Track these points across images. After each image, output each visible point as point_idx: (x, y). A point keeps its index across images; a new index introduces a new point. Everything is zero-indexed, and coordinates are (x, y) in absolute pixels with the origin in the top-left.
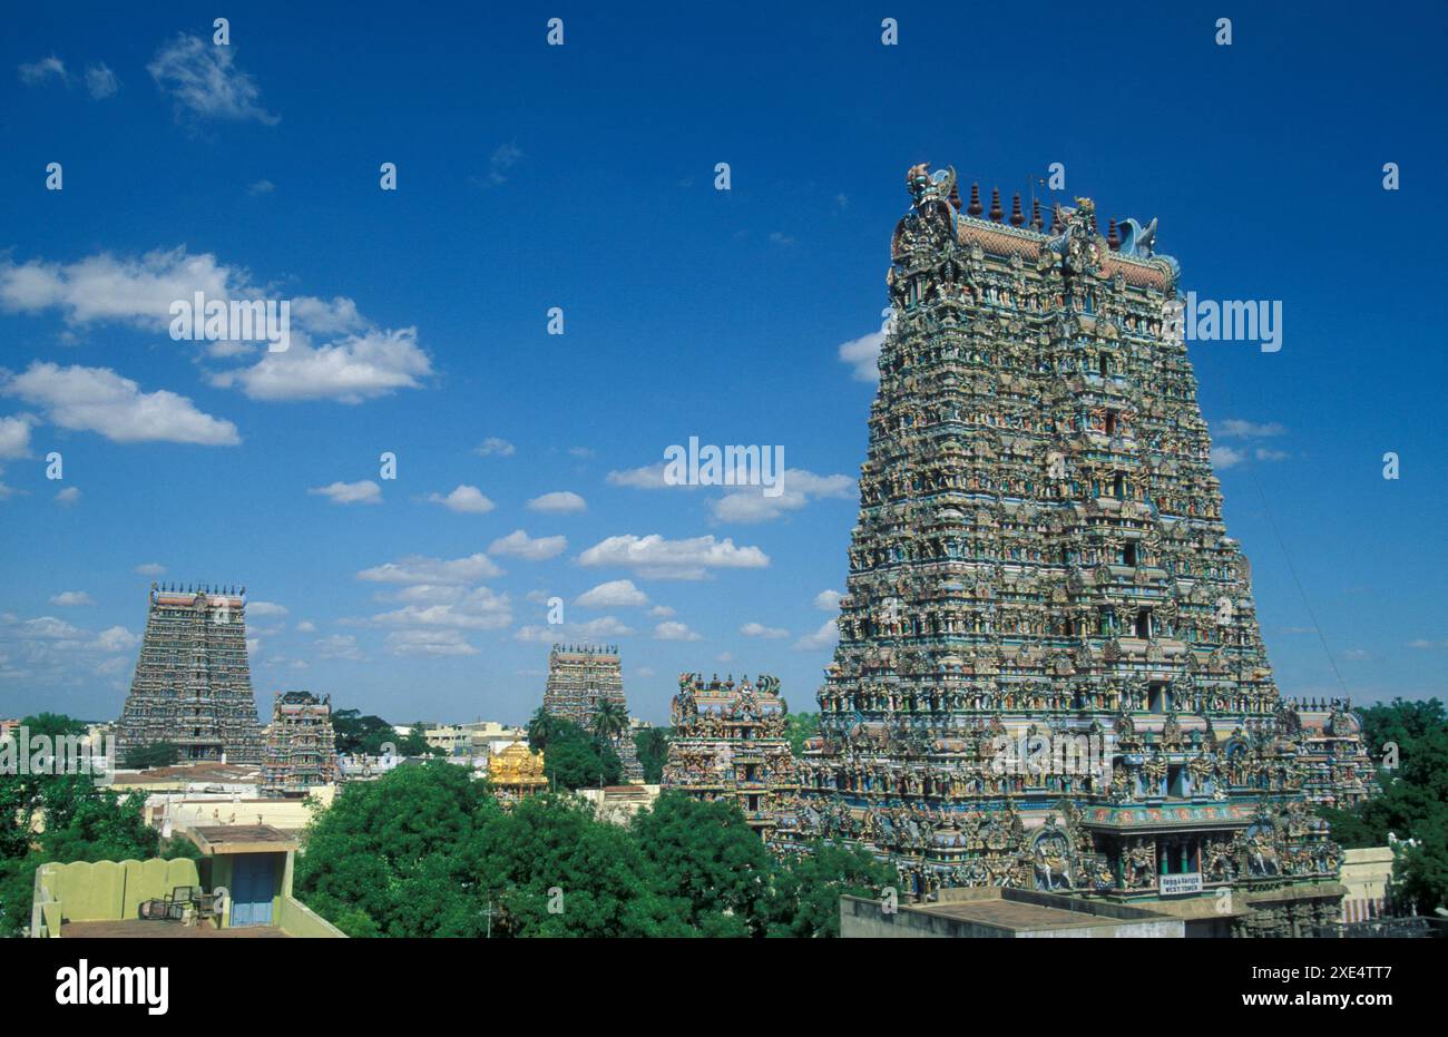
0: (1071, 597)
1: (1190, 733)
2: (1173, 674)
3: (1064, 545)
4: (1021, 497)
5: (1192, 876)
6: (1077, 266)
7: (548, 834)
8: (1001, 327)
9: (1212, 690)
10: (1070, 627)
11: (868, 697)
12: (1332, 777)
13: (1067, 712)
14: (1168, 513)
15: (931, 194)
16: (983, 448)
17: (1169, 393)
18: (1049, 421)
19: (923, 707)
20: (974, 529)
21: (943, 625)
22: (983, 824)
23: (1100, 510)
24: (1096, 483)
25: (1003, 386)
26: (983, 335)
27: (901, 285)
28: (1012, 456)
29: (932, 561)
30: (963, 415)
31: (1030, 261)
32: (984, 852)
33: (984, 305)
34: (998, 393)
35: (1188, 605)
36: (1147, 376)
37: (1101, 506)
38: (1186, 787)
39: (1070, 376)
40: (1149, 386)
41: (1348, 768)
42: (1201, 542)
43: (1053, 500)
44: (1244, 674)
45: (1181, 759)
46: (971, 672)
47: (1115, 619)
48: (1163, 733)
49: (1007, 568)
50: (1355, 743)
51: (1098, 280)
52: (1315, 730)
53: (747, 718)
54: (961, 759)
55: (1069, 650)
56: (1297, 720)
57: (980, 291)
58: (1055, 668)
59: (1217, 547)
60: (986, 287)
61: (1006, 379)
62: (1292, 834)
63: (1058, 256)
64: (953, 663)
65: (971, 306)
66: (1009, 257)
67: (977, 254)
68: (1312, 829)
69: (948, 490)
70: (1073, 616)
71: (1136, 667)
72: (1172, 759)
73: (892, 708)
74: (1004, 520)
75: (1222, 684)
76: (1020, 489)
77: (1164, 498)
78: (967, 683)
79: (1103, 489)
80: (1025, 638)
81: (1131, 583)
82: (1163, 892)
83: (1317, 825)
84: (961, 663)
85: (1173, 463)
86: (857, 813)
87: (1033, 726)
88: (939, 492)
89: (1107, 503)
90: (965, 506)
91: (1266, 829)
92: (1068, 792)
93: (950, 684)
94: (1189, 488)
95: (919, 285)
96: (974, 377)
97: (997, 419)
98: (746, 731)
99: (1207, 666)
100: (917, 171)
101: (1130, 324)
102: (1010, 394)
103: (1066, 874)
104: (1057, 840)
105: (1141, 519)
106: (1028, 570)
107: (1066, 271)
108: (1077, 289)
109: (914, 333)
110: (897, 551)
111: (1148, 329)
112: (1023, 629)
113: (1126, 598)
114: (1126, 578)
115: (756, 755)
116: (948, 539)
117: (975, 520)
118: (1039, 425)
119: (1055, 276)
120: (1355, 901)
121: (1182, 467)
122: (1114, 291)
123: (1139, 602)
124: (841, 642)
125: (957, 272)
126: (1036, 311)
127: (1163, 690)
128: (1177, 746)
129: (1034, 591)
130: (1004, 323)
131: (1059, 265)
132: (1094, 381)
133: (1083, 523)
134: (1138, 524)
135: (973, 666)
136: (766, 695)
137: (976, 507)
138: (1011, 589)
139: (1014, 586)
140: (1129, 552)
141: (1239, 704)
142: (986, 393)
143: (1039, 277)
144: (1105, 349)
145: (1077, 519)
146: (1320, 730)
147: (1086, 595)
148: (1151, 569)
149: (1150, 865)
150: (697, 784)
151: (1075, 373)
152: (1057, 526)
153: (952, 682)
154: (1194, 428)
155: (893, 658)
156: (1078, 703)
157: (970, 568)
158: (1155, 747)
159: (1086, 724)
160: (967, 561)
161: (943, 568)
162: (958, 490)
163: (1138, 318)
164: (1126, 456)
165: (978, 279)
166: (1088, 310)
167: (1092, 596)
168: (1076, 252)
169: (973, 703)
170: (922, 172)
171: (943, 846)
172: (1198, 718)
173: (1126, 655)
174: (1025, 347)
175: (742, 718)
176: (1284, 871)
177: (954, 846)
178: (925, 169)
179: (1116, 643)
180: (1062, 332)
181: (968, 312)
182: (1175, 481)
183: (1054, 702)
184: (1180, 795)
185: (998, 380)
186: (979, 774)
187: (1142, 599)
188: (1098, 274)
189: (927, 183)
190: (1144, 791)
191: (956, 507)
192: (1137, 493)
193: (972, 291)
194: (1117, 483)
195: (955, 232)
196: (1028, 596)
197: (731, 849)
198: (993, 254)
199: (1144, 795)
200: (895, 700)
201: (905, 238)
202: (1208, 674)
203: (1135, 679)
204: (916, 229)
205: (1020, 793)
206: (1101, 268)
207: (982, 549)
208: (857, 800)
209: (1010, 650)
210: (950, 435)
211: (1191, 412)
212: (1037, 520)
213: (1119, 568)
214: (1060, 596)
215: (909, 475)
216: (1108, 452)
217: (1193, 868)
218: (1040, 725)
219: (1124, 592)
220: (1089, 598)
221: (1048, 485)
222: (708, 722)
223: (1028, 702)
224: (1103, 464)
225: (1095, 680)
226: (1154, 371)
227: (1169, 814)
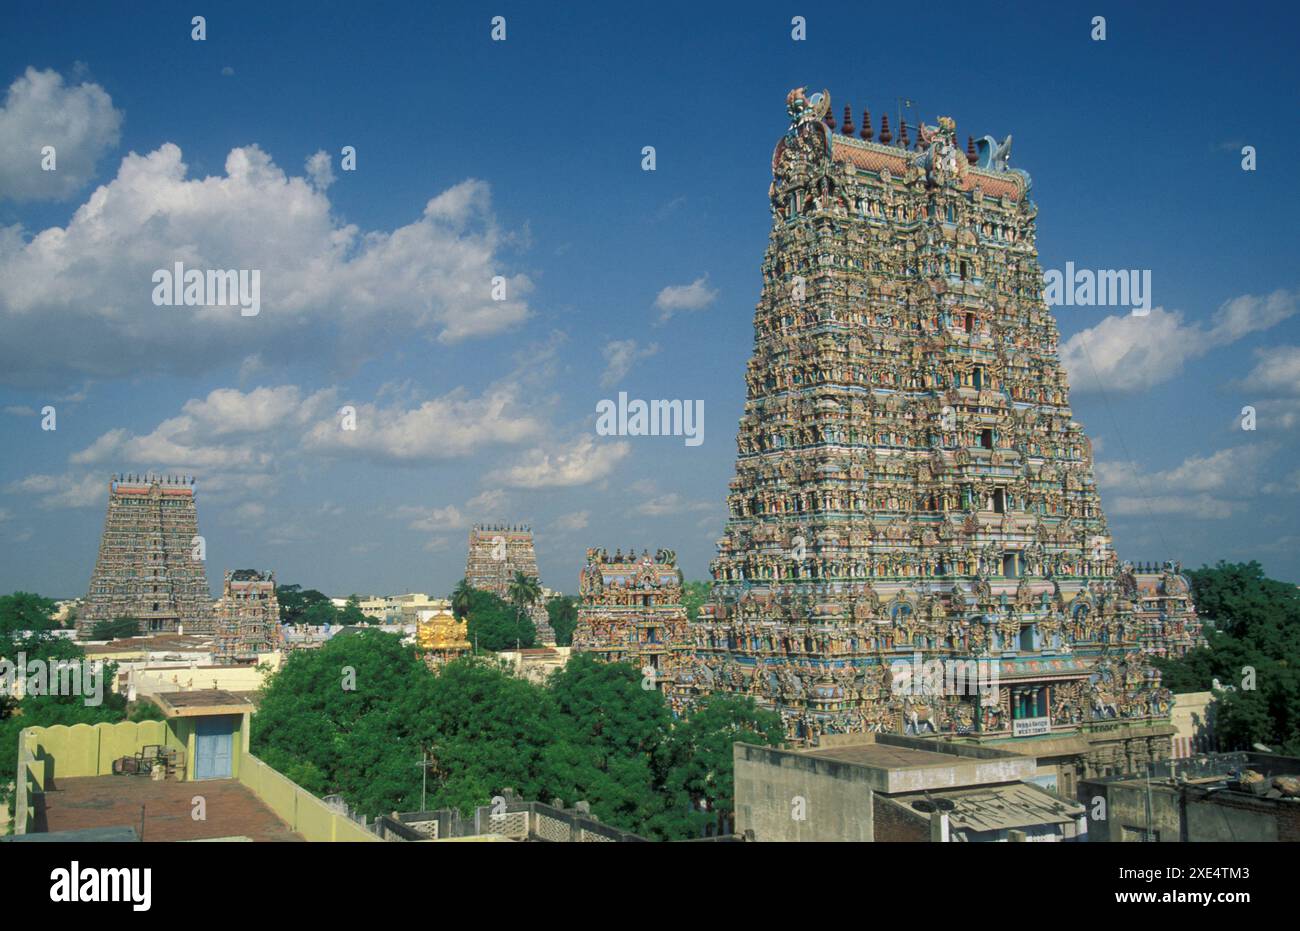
0: (935, 476)
1: (1041, 596)
2: (1026, 542)
3: (928, 430)
4: (890, 387)
5: (1042, 719)
6: (940, 180)
7: (472, 689)
8: (872, 236)
9: (1058, 557)
10: (934, 504)
11: (756, 568)
12: (1163, 631)
14: (1021, 400)
15: (808, 115)
16: (855, 344)
17: (1021, 291)
18: (915, 320)
19: (804, 574)
20: (849, 416)
21: (821, 503)
22: (858, 677)
24: (957, 374)
25: (873, 289)
26: (856, 244)
27: (781, 198)
28: (882, 351)
29: (811, 446)
30: (838, 315)
31: (897, 175)
32: (859, 702)
33: (857, 216)
34: (870, 295)
35: (1039, 482)
36: (1002, 278)
37: (962, 396)
38: (1036, 641)
39: (933, 278)
40: (1004, 287)
41: (1178, 623)
42: (1050, 426)
43: (919, 390)
44: (1087, 542)
45: (1032, 618)
46: (846, 544)
47: (973, 495)
48: (1016, 596)
49: (878, 452)
50: (1184, 601)
51: (958, 191)
52: (1149, 590)
53: (647, 587)
54: (838, 620)
55: (933, 524)
56: (1134, 583)
57: (853, 203)
58: (920, 539)
59: (1064, 430)
60: (858, 199)
61: (876, 281)
62: (1129, 681)
63: (922, 171)
64: (830, 536)
65: (845, 217)
66: (879, 172)
67: (850, 170)
68: (1146, 677)
69: (825, 382)
70: (936, 493)
71: (993, 537)
72: (1024, 618)
73: (776, 577)
74: (872, 405)
75: (1068, 551)
76: (890, 381)
77: (1017, 388)
78: (843, 554)
79: (963, 380)
80: (895, 512)
81: (988, 463)
82: (1016, 734)
83: (1151, 674)
84: (838, 536)
85: (1025, 356)
86: (747, 670)
87: (902, 591)
88: (818, 384)
89: (967, 392)
90: (840, 397)
91: (1106, 677)
92: (933, 649)
93: (828, 555)
94: (1039, 378)
95: (798, 198)
97: (868, 319)
98: (646, 599)
99: (1055, 536)
100: (795, 95)
101: (987, 231)
102: (880, 295)
103: (931, 720)
105: (997, 406)
106: (896, 452)
107: (930, 184)
108: (941, 201)
109: (794, 242)
110: (780, 436)
111: (1003, 236)
112: (893, 505)
113: (983, 477)
114: (984, 459)
115: (656, 620)
116: (824, 426)
117: (850, 409)
118: (906, 324)
119: (919, 189)
120: (1183, 739)
121: (1033, 359)
122: (973, 202)
123: (996, 480)
124: (731, 519)
125: (832, 185)
126: (902, 220)
127: (1017, 556)
128: (1029, 607)
129: (902, 472)
130: (874, 231)
131: (924, 178)
132: (955, 282)
133: (946, 410)
135: (848, 539)
136: (664, 566)
137: (850, 397)
138: (881, 470)
139: (885, 468)
140: (986, 438)
141: (1083, 568)
142: (859, 295)
143: (905, 190)
144: (965, 254)
145: (940, 406)
146: (1153, 590)
147: (948, 475)
148: (1004, 449)
149: (1005, 711)
150: (604, 646)
151: (937, 276)
152: (922, 413)
153: (830, 553)
154: (1043, 324)
155: (777, 532)
156: (941, 570)
157: (845, 451)
158: (1010, 608)
159: (948, 589)
160: (842, 445)
161: (821, 453)
162: (834, 382)
163: (994, 226)
164: (984, 350)
165: (851, 192)
166: (950, 220)
167: (953, 475)
168: (939, 167)
169: (849, 571)
170: (800, 95)
171: (823, 698)
172: (1047, 582)
173: (984, 528)
174: (893, 253)
175: (643, 587)
176: (1122, 714)
177: (832, 697)
178: (803, 93)
179: (975, 518)
180: (927, 238)
181: (842, 222)
182: (1027, 372)
183: (920, 570)
184: (1031, 650)
185: (869, 283)
186: (854, 633)
187: (998, 476)
188: (958, 187)
189: (805, 105)
190: (1000, 646)
191: (832, 397)
192: (993, 383)
193: (845, 204)
195: (830, 150)
196: (897, 475)
197: (637, 702)
198: (862, 170)
199: (999, 650)
200: (779, 569)
201: (786, 156)
202: (1056, 543)
203: (990, 548)
204: (795, 148)
205: (891, 650)
206: (961, 181)
207: (857, 434)
208: (745, 658)
209: (880, 523)
210: (826, 333)
211: (1041, 310)
212: (904, 408)
213: (978, 450)
214: (925, 476)
215: (790, 369)
216: (968, 347)
217: (1043, 713)
218: (908, 590)
219: (982, 471)
220: (950, 477)
221: (912, 377)
222: (613, 592)
223: (897, 570)
224: (963, 357)
225: (956, 549)
226: (1009, 274)
227: (1021, 666)
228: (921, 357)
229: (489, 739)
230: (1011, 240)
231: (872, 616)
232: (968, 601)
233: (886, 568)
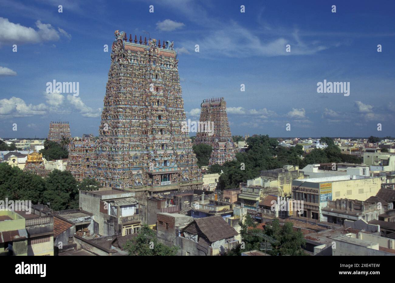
0: (147, 126)
1: (170, 154)
2: (167, 142)
3: (146, 115)
4: (137, 105)
5: (169, 181)
6: (152, 54)
8: (134, 68)
9: (178, 144)
10: (146, 133)
11: (103, 147)
12: (225, 157)
13: (145, 150)
14: (171, 107)
15: (120, 37)
16: (128, 95)
17: (173, 81)
18: (144, 89)
19: (113, 150)
20: (126, 113)
21: (117, 133)
22: (124, 173)
23: (153, 108)
24: (153, 102)
25: (134, 81)
26: (130, 70)
27: (113, 57)
28: (135, 97)
29: (116, 119)
30: (124, 88)
31: (142, 52)
32: (124, 179)
33: (130, 63)
34: (133, 83)
35: (174, 127)
36: (168, 78)
37: (154, 107)
38: (168, 164)
39: (149, 79)
40: (169, 80)
41: (229, 155)
42: (178, 113)
43: (145, 106)
44: (185, 140)
45: (167, 159)
46: (123, 143)
47: (155, 131)
48: (163, 154)
49: (133, 121)
50: (231, 149)
51: (157, 57)
52: (222, 146)
53: (87, 148)
54: (120, 160)
55: (146, 137)
57: (129, 60)
58: (142, 141)
59: (182, 114)
60: (131, 59)
61: (134, 79)
62: (193, 172)
63: (148, 52)
64: (119, 141)
65: (127, 63)
66: (137, 52)
67: (129, 52)
68: (198, 171)
69: (120, 104)
70: (147, 130)
71: (159, 141)
72: (165, 159)
73: (108, 150)
74: (131, 109)
75: (180, 143)
76: (137, 103)
77: (170, 104)
78: (122, 145)
79: (154, 104)
80: (136, 135)
81: (159, 123)
82: (162, 185)
83: (199, 170)
84: (121, 141)
85: (173, 97)
86: (100, 171)
87: (136, 153)
89: (155, 106)
90: (124, 108)
91: (187, 171)
92: (144, 166)
93: (118, 145)
94: (177, 101)
95: (117, 58)
96: (127, 79)
97: (132, 89)
98: (87, 151)
99: (177, 139)
100: (117, 32)
101: (165, 66)
102: (135, 83)
103: (141, 182)
104: (139, 176)
105: (163, 109)
106: (137, 121)
107: (150, 55)
108: (152, 60)
109: (115, 69)
110: (110, 116)
111: (170, 67)
112: (136, 133)
113: (157, 127)
114: (158, 122)
115: (89, 156)
116: (119, 115)
117: (126, 111)
118: (142, 89)
119: (147, 56)
121: (175, 97)
122: (162, 59)
123: (161, 127)
124: (100, 135)
125: (124, 56)
126: (143, 64)
127: (165, 145)
128: (167, 156)
129: (138, 125)
130: (135, 67)
131: (148, 54)
132: (154, 80)
133: (150, 111)
134: (162, 111)
135: (124, 141)
136: (92, 142)
137: (126, 108)
138: (133, 125)
139: (134, 124)
140: (160, 117)
141: (184, 146)
142: (130, 83)
143: (144, 56)
144: (157, 73)
145: (149, 110)
146: (223, 146)
147: (150, 126)
148: (164, 120)
149: (159, 180)
151: (150, 78)
152: (145, 111)
153: (119, 145)
154: (179, 88)
155: (108, 139)
156: (147, 148)
157: (124, 121)
158: (162, 157)
159: (148, 152)
160: (124, 119)
161: (118, 121)
162: (122, 104)
163: (167, 65)
164: (160, 96)
165: (129, 57)
166: (154, 64)
167: (151, 126)
168: (152, 51)
169: (123, 149)
170: (118, 32)
171: (115, 178)
172: (172, 151)
173: (157, 138)
174: (140, 72)
175: (86, 147)
176: (190, 180)
177: (117, 178)
178: (118, 31)
179: (155, 136)
180: (148, 69)
181: (126, 65)
182: (173, 100)
183: (142, 148)
184: (167, 166)
185: (133, 80)
186: (123, 163)
187: (161, 126)
188: (157, 56)
189: (119, 35)
190: (159, 165)
191: (122, 108)
192: (162, 104)
193: (128, 60)
194: (158, 102)
195: (124, 47)
196: (137, 126)
198: (132, 51)
199: (158, 166)
200: (108, 148)
201: (115, 46)
202: (177, 141)
203: (158, 143)
204: (117, 45)
205: (133, 167)
206: (158, 55)
207: (127, 117)
208: (100, 168)
209: (132, 138)
210: (121, 92)
211: (178, 85)
212: (140, 110)
213: (157, 120)
214: (144, 126)
215: (113, 100)
216: (156, 96)
217: (169, 180)
218: (138, 153)
219: (158, 125)
220: (150, 127)
221: (143, 102)
222: (78, 149)
223: (136, 148)
224: (155, 98)
225: (150, 143)
226: (170, 76)
227: (164, 170)
228: (145, 98)
229: (29, 190)
230: (172, 67)
231: (128, 159)
232: (152, 155)
233: (133, 148)
